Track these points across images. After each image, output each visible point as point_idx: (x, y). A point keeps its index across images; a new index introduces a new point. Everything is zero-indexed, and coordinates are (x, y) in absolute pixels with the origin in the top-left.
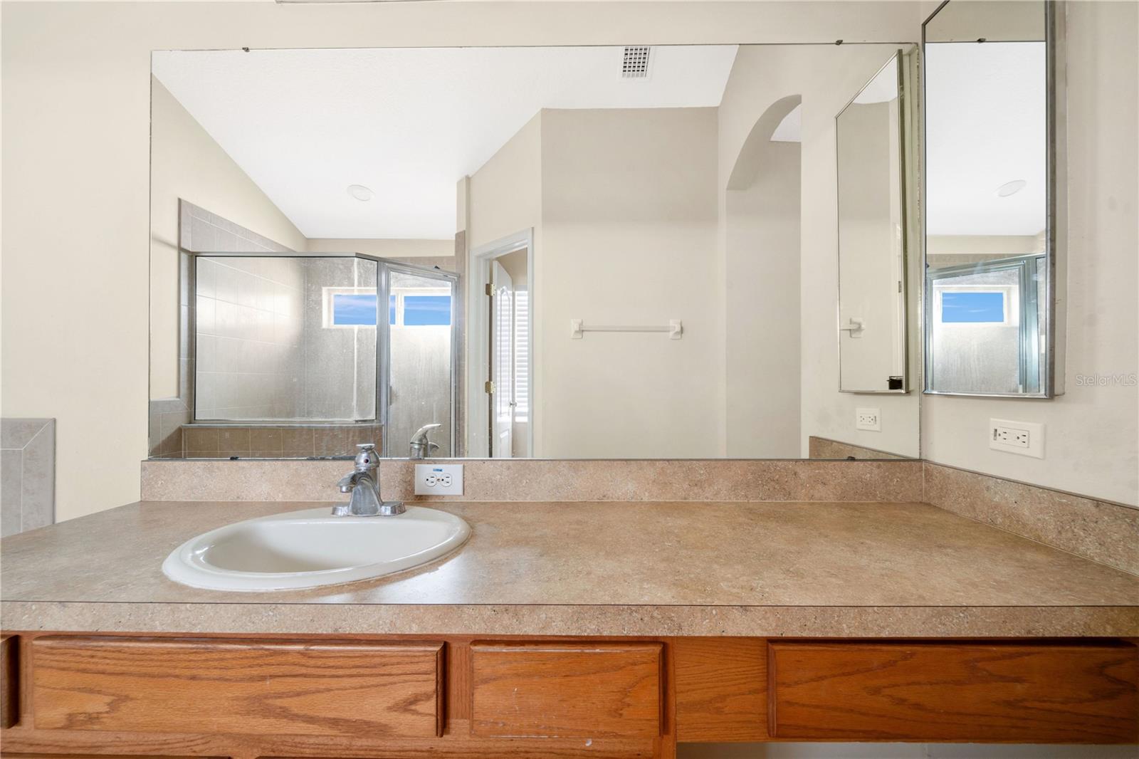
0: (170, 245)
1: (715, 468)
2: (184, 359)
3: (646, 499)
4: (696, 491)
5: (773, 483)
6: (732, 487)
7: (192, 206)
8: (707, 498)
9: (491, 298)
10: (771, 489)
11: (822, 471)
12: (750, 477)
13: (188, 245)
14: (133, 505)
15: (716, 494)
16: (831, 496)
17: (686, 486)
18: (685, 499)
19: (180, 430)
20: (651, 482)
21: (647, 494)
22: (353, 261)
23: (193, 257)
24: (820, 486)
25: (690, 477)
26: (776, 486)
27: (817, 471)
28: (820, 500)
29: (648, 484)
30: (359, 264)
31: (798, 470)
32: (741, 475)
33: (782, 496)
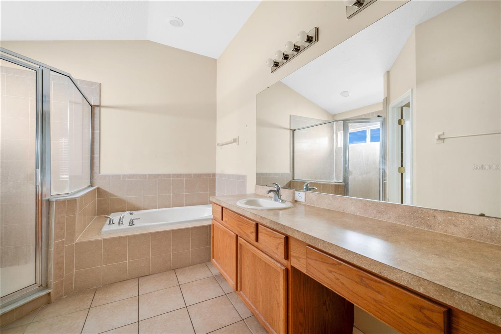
0: (287, 129)
1: (388, 206)
2: (292, 161)
3: (358, 214)
4: (379, 215)
5: (420, 219)
6: (397, 216)
7: (294, 116)
8: (384, 219)
9: (402, 126)
10: (419, 222)
11: (453, 218)
12: (407, 214)
13: (292, 128)
14: (254, 194)
15: (389, 219)
16: (461, 234)
17: (375, 212)
18: (374, 217)
19: (290, 182)
20: (360, 208)
21: (359, 212)
22: (334, 123)
23: (294, 131)
24: (452, 226)
25: (377, 209)
26: (422, 221)
27: (450, 218)
28: (452, 234)
29: (359, 208)
30: (336, 124)
31: (436, 215)
32: (402, 212)
33: (425, 226)
